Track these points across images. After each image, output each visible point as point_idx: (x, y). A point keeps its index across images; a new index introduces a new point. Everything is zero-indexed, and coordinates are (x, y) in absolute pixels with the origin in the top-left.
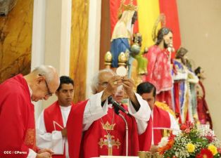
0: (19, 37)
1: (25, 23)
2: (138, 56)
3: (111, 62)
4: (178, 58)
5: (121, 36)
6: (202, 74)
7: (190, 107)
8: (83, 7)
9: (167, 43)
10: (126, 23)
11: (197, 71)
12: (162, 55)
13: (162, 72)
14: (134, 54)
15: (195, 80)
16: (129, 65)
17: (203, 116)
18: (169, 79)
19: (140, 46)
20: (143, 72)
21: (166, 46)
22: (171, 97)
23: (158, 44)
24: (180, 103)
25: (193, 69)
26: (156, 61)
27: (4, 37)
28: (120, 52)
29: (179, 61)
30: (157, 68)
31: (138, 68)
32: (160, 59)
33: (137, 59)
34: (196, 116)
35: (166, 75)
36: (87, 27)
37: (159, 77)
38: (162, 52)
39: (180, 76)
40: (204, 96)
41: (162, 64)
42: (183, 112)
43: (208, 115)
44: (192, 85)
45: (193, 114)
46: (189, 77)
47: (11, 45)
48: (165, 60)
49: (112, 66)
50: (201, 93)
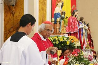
0: (19, 13)
1: (21, 8)
2: (64, 19)
3: (54, 22)
4: (80, 20)
5: (58, 12)
6: (89, 26)
7: (85, 37)
8: (44, 2)
9: (76, 15)
10: (59, 7)
11: (88, 25)
12: (74, 19)
13: (74, 25)
14: (62, 18)
15: (87, 28)
16: (61, 23)
17: (90, 40)
18: (77, 28)
19: (65, 15)
20: (66, 25)
21: (76, 16)
22: (78, 34)
23: (73, 16)
24: (81, 36)
25: (86, 24)
26: (72, 21)
27: (14, 14)
28: (57, 18)
29: (81, 21)
30: (72, 24)
31: (64, 24)
33: (64, 21)
34: (87, 40)
35: (76, 26)
36: (46, 10)
37: (73, 27)
38: (74, 18)
39: (81, 26)
40: (90, 33)
41: (74, 22)
42: (83, 39)
43: (92, 39)
44: (85, 30)
45: (86, 39)
46: (85, 27)
47: (17, 17)
48: (75, 21)
49: (54, 23)
50: (89, 32)
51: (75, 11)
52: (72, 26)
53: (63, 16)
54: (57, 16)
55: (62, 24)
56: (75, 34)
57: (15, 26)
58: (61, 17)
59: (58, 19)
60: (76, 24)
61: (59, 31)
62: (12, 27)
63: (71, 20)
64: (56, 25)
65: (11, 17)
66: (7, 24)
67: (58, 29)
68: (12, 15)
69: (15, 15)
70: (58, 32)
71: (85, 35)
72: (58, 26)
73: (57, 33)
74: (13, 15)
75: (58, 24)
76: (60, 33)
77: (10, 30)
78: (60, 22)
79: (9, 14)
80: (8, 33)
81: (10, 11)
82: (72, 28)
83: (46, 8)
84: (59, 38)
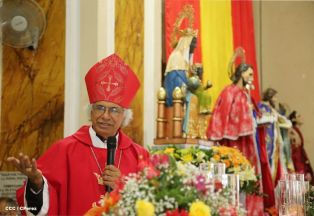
0: (50, 74)
1: (57, 57)
2: (198, 92)
4: (265, 100)
5: (177, 68)
6: (298, 119)
7: (282, 156)
8: (134, 37)
9: (246, 80)
10: (182, 52)
11: (292, 116)
12: (240, 94)
13: (240, 114)
14: (192, 89)
16: (187, 103)
17: (302, 167)
18: (249, 122)
22: (253, 144)
23: (235, 83)
24: (268, 152)
26: (234, 101)
27: (34, 76)
29: (267, 103)
32: (238, 99)
35: (245, 117)
36: (142, 62)
37: (237, 120)
38: (240, 91)
39: (266, 118)
40: (302, 144)
41: (240, 104)
42: (273, 162)
43: (309, 165)
44: (283, 131)
45: (287, 164)
46: (280, 120)
47: (42, 84)
48: (243, 101)
49: (166, 105)
50: (298, 141)
51: (242, 68)
52: (232, 115)
53: (194, 79)
54: (174, 80)
55: (192, 107)
56: (243, 143)
57: (37, 114)
58: (187, 83)
59: (178, 92)
60: (247, 109)
61: (183, 131)
62: (25, 118)
63: (230, 98)
64: (171, 109)
65: (23, 86)
66: (11, 109)
67: (177, 124)
68: (27, 79)
69: (38, 79)
70: (177, 133)
71: (281, 148)
72: (177, 113)
73: (174, 137)
74: (32, 80)
75: (177, 106)
76: (184, 136)
77: (19, 129)
78: (184, 102)
79: (17, 78)
80: (14, 141)
81: (22, 66)
82: (231, 121)
83: (142, 56)
84: (180, 154)
